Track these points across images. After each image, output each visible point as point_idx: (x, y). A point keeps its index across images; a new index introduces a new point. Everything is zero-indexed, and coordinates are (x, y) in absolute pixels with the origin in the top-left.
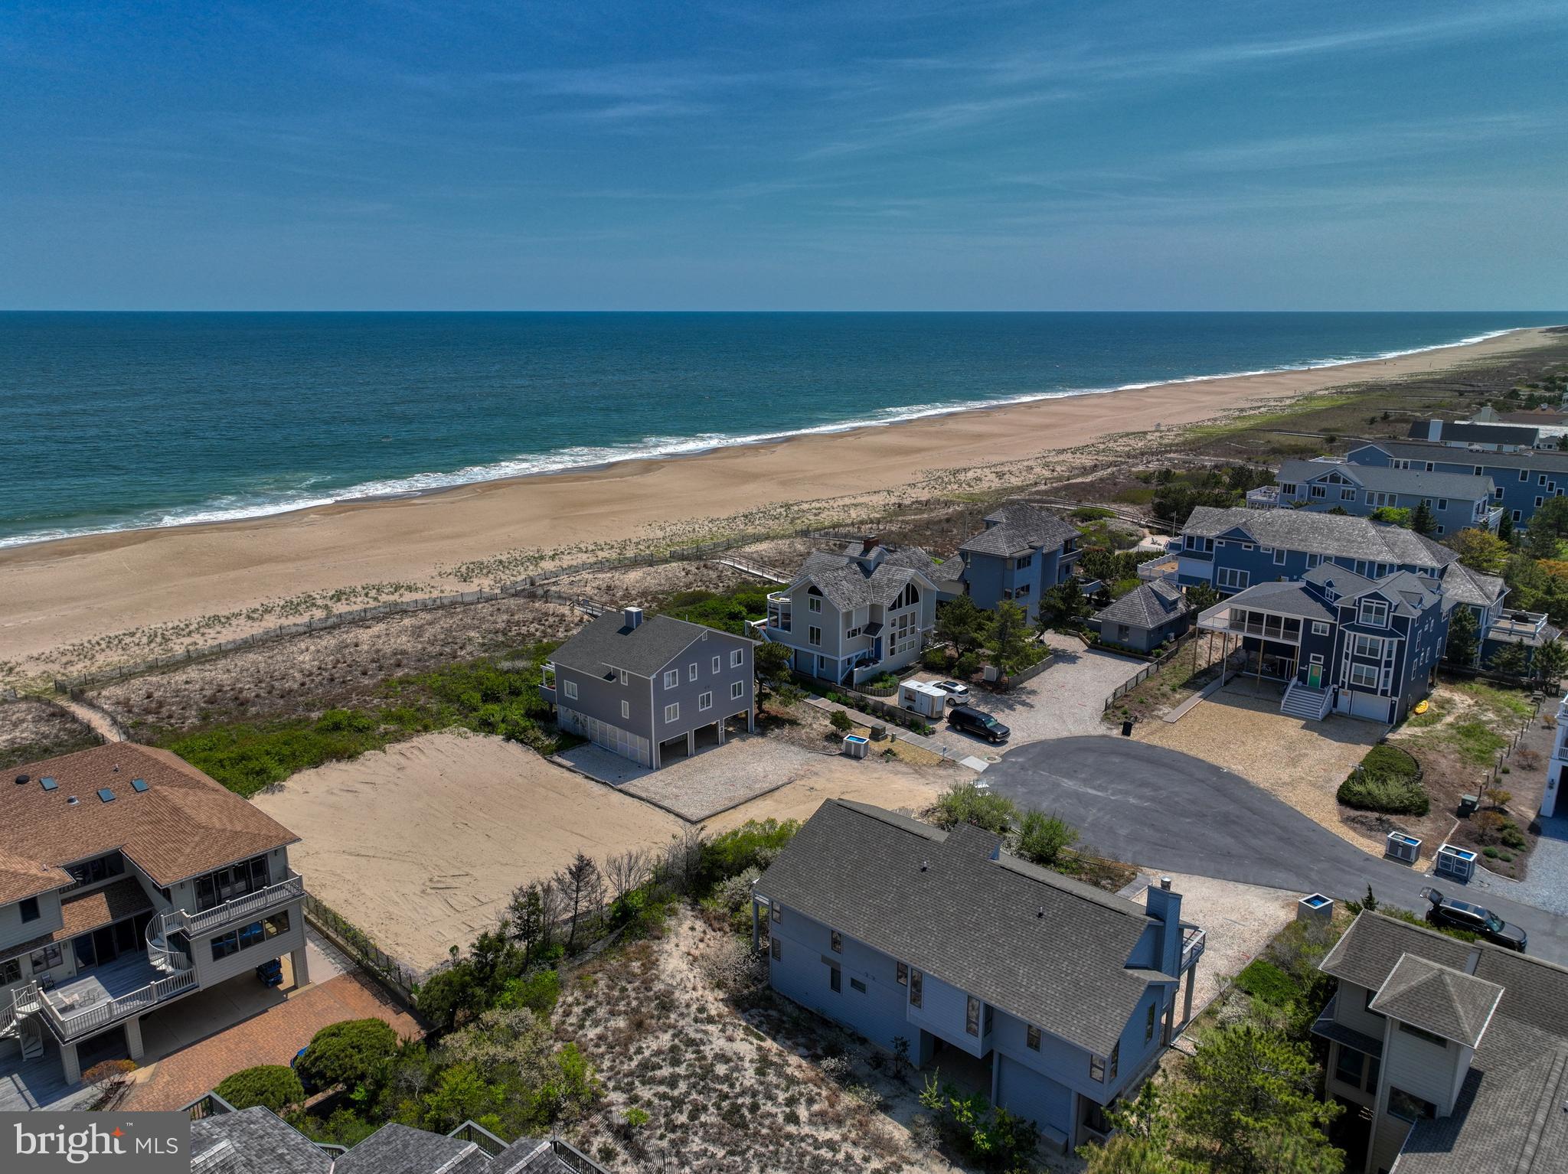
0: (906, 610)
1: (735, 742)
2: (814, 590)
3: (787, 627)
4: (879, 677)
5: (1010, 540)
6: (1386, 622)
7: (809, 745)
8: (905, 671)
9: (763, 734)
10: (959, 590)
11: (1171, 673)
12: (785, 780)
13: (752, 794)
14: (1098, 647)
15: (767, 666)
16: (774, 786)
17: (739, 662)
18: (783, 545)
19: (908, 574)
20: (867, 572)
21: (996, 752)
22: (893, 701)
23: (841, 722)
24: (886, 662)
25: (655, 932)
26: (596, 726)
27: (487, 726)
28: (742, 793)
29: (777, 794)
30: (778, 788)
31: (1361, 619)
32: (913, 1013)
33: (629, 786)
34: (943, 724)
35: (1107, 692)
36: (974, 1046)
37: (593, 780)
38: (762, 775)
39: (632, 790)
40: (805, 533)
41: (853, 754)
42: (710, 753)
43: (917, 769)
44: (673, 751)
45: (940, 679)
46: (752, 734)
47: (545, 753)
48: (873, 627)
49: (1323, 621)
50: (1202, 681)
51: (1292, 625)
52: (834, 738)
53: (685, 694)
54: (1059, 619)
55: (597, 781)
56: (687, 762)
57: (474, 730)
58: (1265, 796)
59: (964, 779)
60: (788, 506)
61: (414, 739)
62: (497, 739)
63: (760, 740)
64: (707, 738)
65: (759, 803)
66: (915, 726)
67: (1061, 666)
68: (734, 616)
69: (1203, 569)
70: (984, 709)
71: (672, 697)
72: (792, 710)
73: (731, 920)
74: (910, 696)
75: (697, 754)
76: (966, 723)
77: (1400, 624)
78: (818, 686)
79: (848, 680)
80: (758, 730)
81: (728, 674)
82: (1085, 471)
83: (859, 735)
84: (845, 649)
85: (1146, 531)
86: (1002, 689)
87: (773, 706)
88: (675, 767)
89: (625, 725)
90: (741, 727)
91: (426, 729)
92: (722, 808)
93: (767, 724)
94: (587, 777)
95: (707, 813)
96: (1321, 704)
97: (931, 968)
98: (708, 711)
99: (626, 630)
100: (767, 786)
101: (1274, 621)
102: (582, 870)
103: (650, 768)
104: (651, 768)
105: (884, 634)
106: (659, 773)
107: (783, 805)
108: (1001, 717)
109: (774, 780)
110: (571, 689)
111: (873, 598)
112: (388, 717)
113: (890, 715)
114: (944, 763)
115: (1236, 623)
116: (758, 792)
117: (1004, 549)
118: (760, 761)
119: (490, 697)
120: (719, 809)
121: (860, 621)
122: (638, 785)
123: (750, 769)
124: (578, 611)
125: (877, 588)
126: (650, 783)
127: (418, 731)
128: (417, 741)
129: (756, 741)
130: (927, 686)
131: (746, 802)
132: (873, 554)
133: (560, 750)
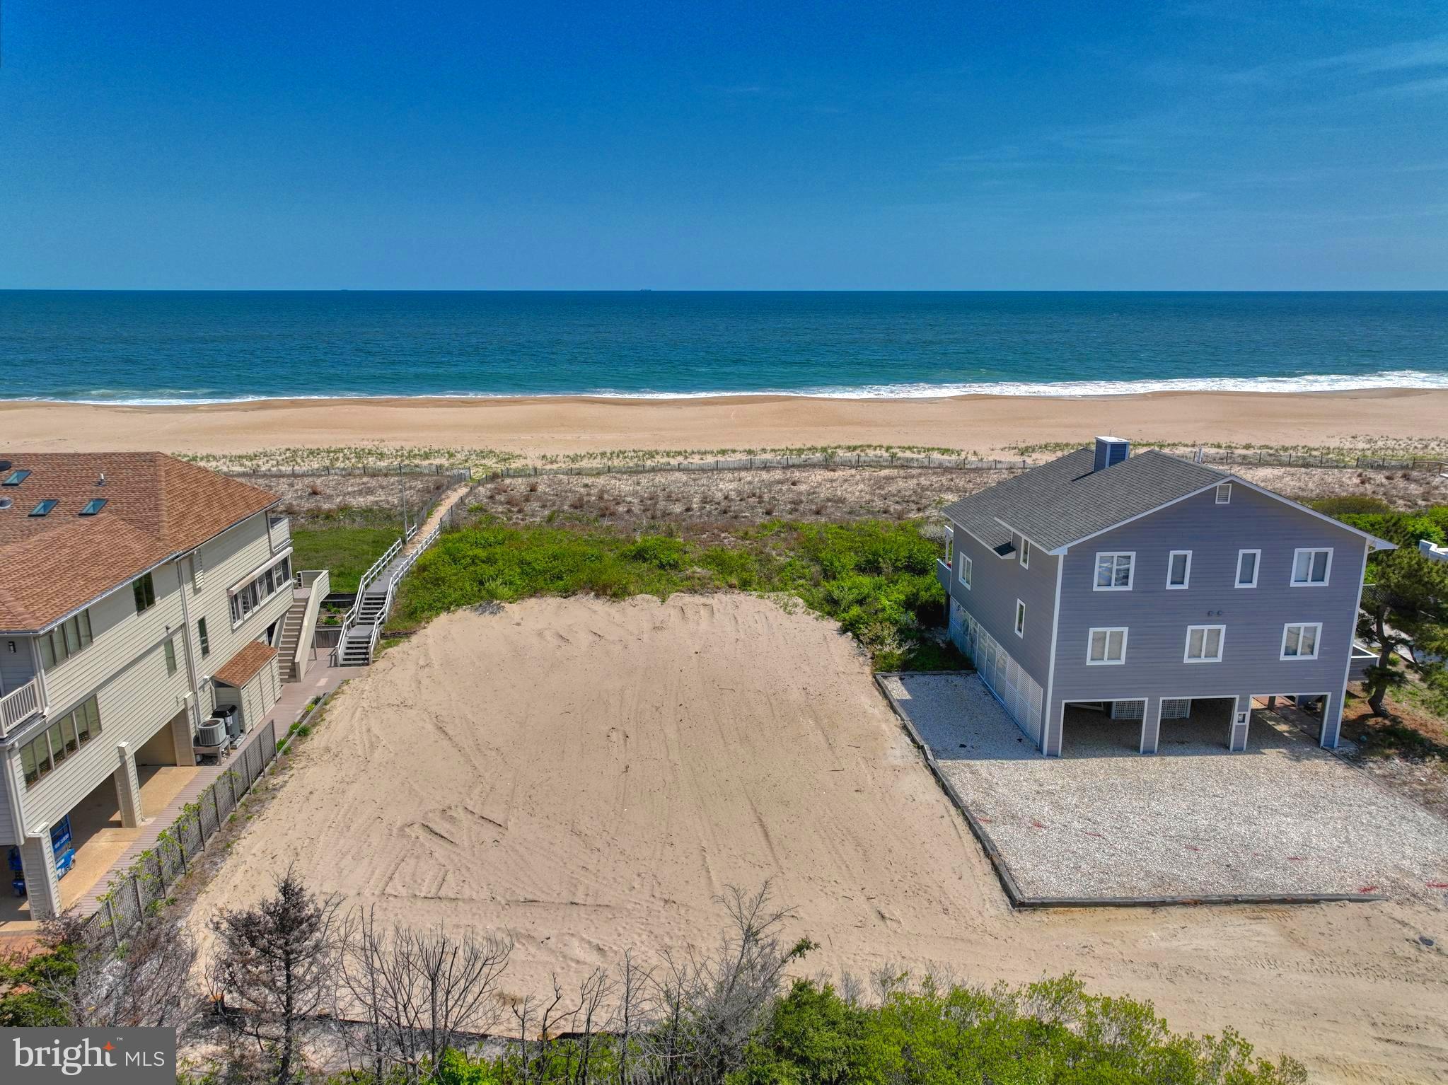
1: (1273, 758)
9: (1354, 760)
12: (1352, 886)
13: (1227, 888)
16: (1307, 890)
17: (1318, 577)
26: (985, 644)
27: (830, 604)
28: (1205, 876)
29: (1304, 914)
30: (1315, 901)
33: (961, 773)
37: (910, 734)
38: (1291, 851)
39: (955, 782)
42: (1195, 760)
44: (1099, 729)
46: (1329, 750)
53: (1149, 615)
55: (913, 740)
56: (1128, 762)
57: (811, 605)
61: (719, 596)
63: (1340, 770)
65: (1236, 923)
71: (1110, 610)
75: (1161, 753)
80: (1351, 749)
81: (1278, 598)
88: (1093, 763)
89: (1017, 651)
90: (1304, 728)
91: (745, 585)
92: (1121, 894)
93: (1374, 741)
94: (905, 727)
95: (1071, 892)
98: (1211, 668)
100: (1285, 884)
103: (1038, 749)
104: (1040, 750)
106: (1049, 763)
107: (1302, 956)
109: (1318, 877)
110: (965, 568)
116: (1249, 890)
118: (1307, 816)
120: (1108, 895)
122: (981, 773)
123: (1269, 825)
126: (1007, 779)
127: (731, 586)
128: (718, 598)
129: (1326, 770)
131: (1196, 903)
133: (908, 669)
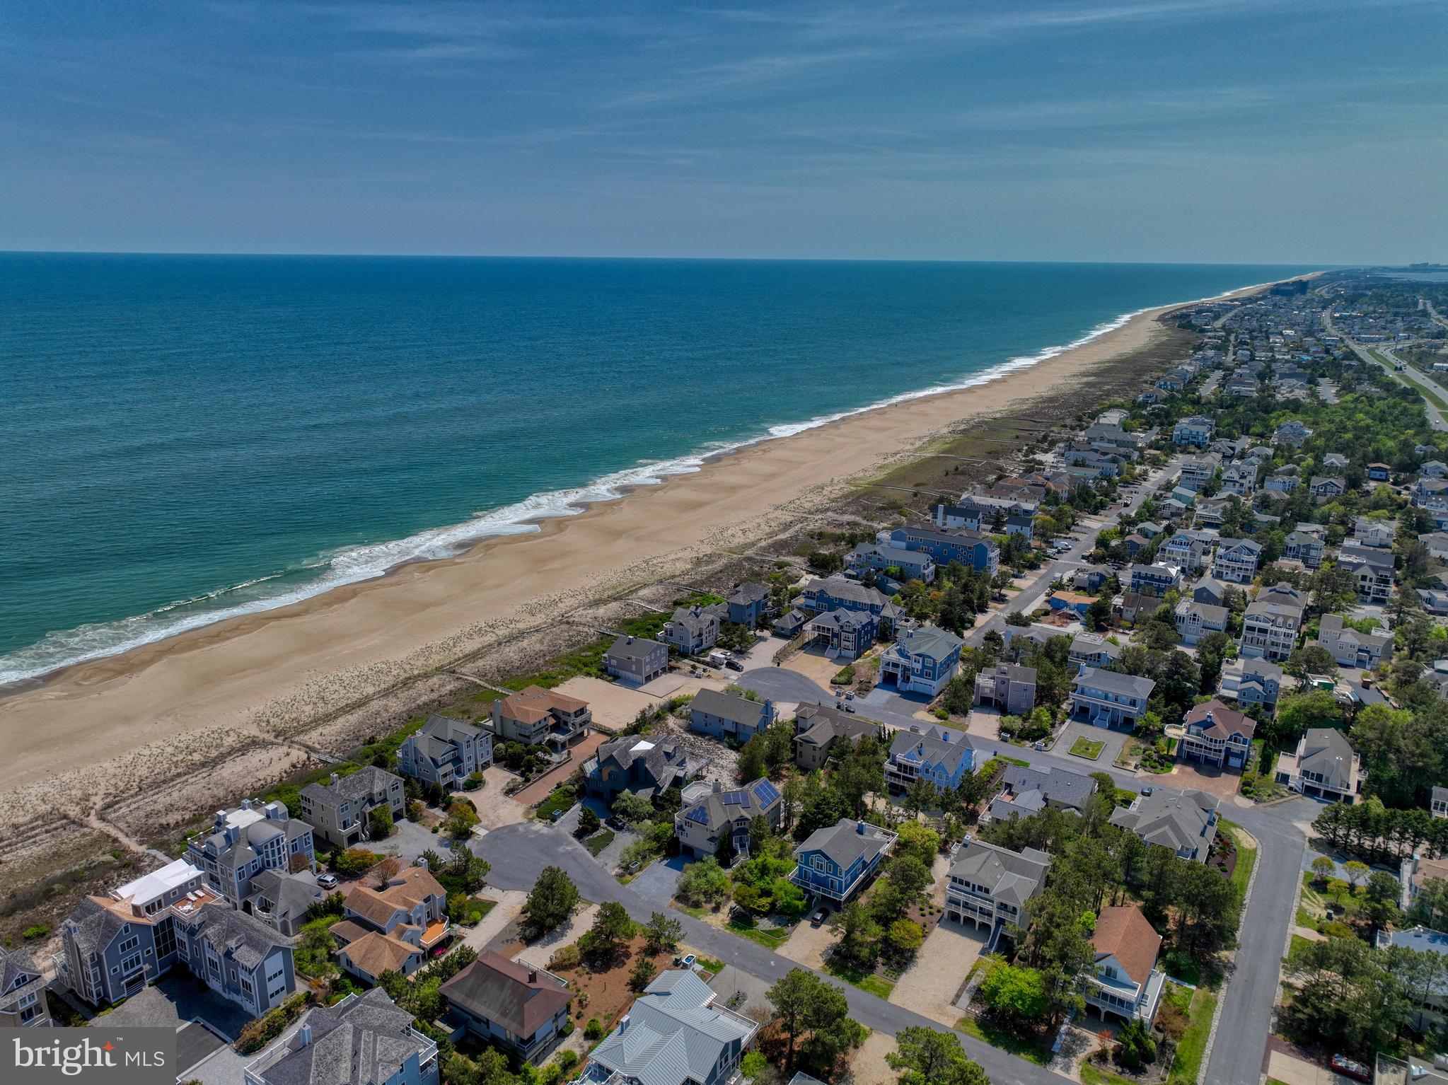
0: (710, 628)
1: (664, 675)
2: (681, 624)
3: (671, 635)
4: (702, 651)
5: (744, 598)
6: (851, 630)
7: (685, 675)
8: (710, 648)
10: (727, 615)
11: (799, 643)
12: (683, 684)
14: (775, 635)
15: (671, 652)
16: (680, 686)
18: (653, 589)
19: (711, 617)
20: (697, 616)
21: (739, 674)
22: (708, 659)
23: (694, 667)
24: (705, 646)
25: (665, 719)
26: (622, 673)
27: (589, 674)
28: (670, 690)
29: (682, 688)
30: (682, 686)
31: (845, 629)
32: (723, 727)
33: (639, 689)
34: (724, 666)
35: (774, 653)
36: (733, 730)
40: (661, 582)
41: (699, 677)
43: (717, 680)
44: (648, 679)
45: (722, 650)
46: (668, 672)
47: (609, 681)
48: (700, 635)
49: (837, 629)
50: (805, 647)
51: (829, 629)
52: (692, 672)
53: (651, 663)
54: (762, 625)
56: (653, 681)
58: (812, 682)
59: (731, 682)
60: (647, 562)
62: (593, 678)
64: (656, 675)
66: (715, 667)
67: (762, 643)
68: (649, 630)
69: (813, 603)
70: (736, 660)
71: (647, 663)
72: (679, 664)
73: (681, 716)
74: (713, 657)
75: (655, 679)
76: (731, 665)
77: (855, 630)
78: (684, 655)
79: (693, 653)
80: (670, 671)
81: (662, 655)
82: (787, 526)
83: (699, 671)
84: (692, 643)
85: (804, 572)
86: (741, 653)
87: (673, 663)
88: (650, 682)
89: (632, 672)
90: (664, 670)
93: (672, 669)
96: (836, 654)
97: (725, 717)
98: (657, 667)
99: (629, 643)
100: (677, 686)
101: (824, 628)
102: (650, 706)
103: (642, 684)
105: (704, 637)
108: (741, 663)
109: (679, 684)
110: (614, 662)
111: (700, 626)
112: (560, 673)
113: (707, 664)
114: (725, 678)
115: (814, 629)
117: (742, 602)
118: (672, 680)
119: (586, 665)
121: (696, 633)
122: (641, 689)
123: (671, 682)
124: (592, 630)
125: (701, 622)
126: (645, 688)
128: (572, 680)
129: (669, 674)
130: (718, 653)
132: (699, 610)
133: (614, 680)
